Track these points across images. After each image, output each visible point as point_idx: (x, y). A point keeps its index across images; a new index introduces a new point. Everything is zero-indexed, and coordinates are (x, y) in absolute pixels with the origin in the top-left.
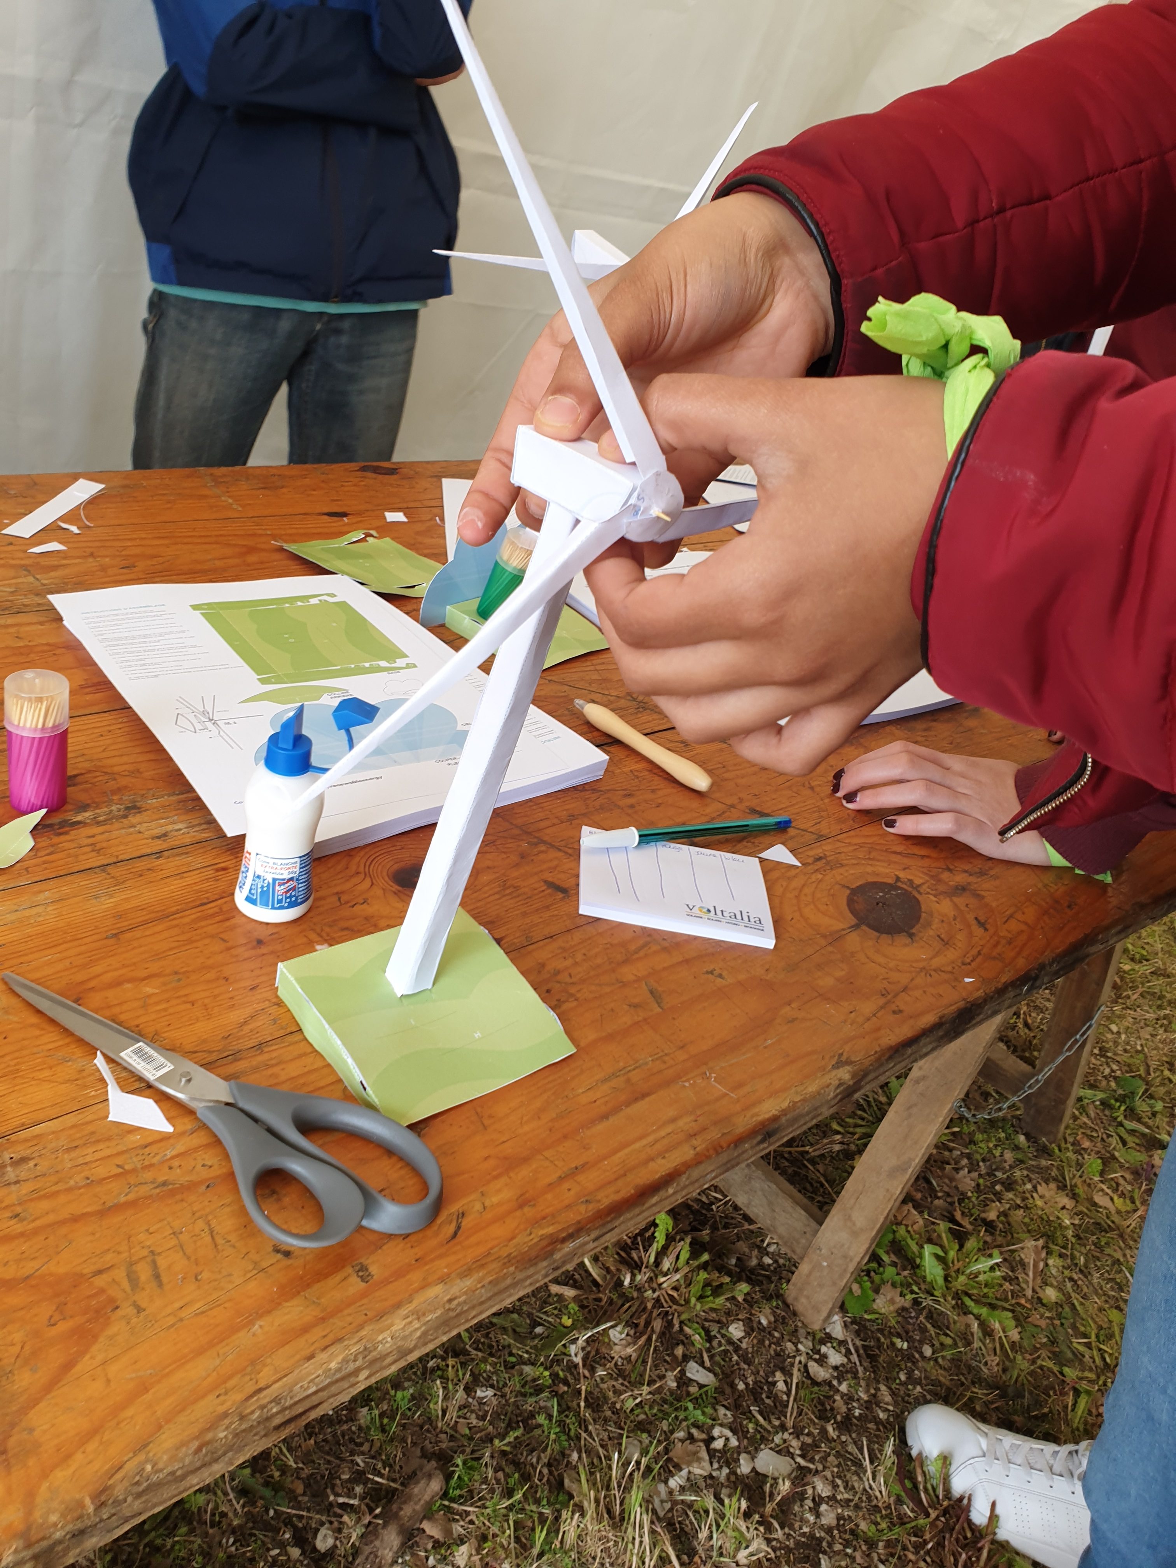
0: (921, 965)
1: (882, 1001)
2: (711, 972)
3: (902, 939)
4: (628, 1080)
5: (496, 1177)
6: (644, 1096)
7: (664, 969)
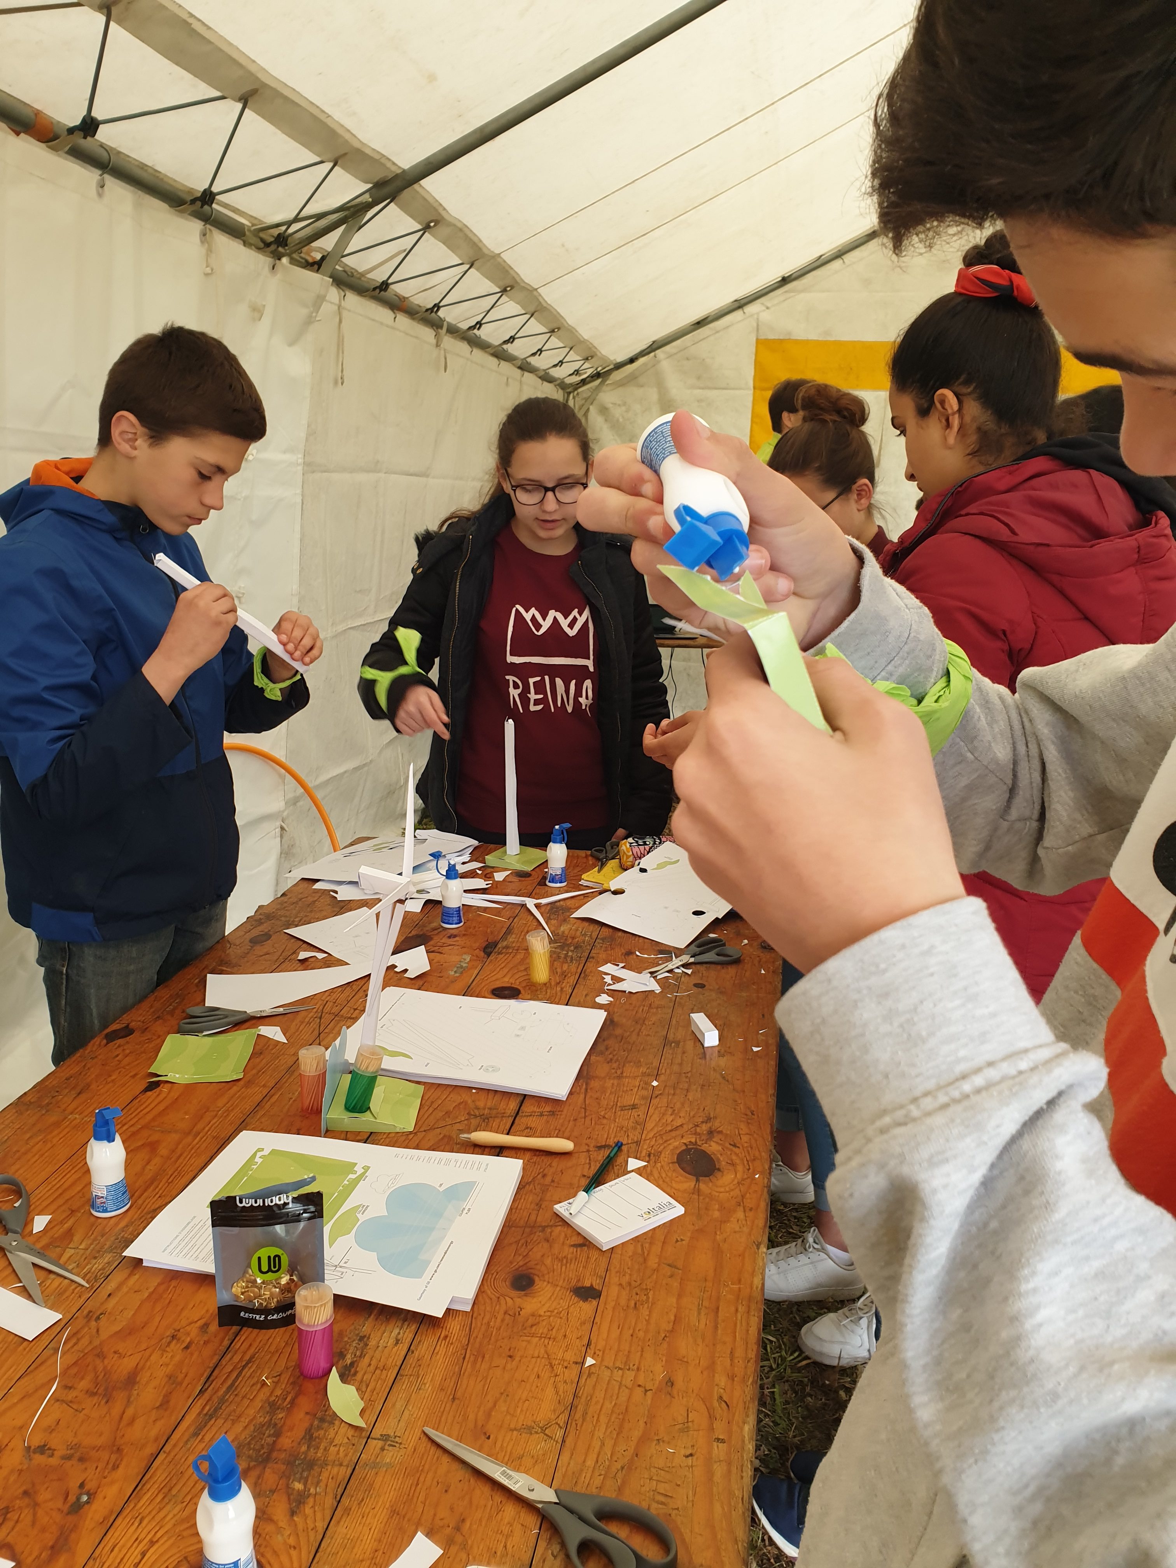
0: (736, 1182)
1: (742, 1208)
2: (677, 1241)
3: (718, 1174)
4: (706, 1307)
5: (714, 1376)
6: (718, 1308)
7: (661, 1252)
